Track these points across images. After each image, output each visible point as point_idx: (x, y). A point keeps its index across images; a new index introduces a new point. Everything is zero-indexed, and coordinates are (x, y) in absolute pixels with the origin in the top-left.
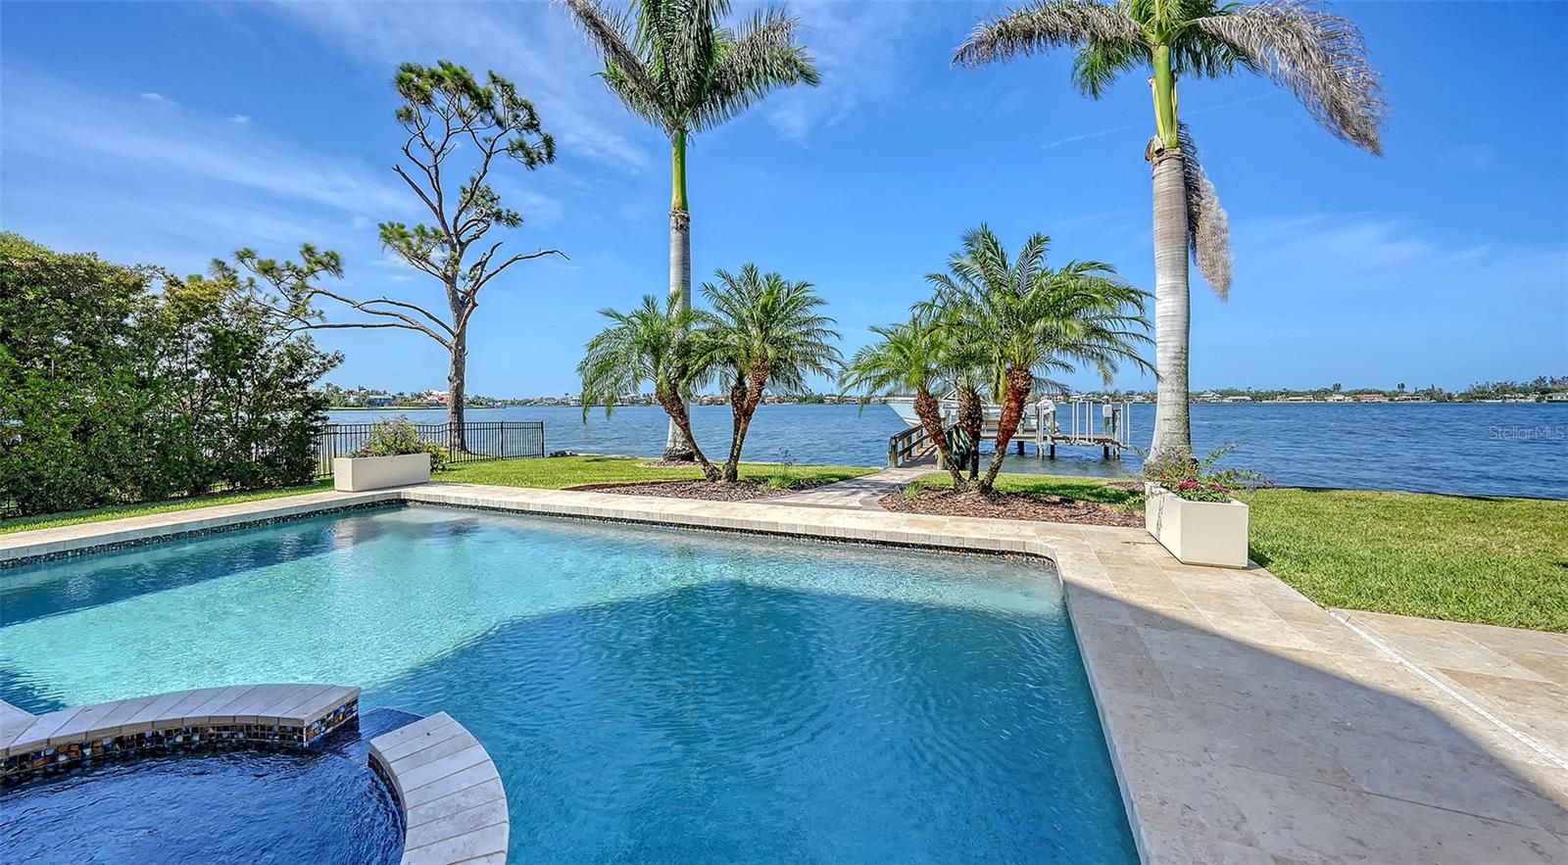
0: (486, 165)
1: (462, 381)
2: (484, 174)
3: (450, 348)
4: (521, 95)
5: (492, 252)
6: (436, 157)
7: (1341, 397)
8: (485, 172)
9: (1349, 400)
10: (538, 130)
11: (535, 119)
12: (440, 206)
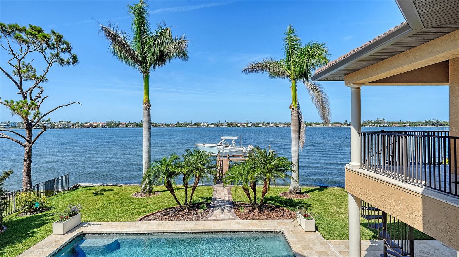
0: (48, 68)
1: (31, 161)
2: (47, 72)
3: (25, 146)
4: (65, 39)
5: (42, 100)
6: (19, 61)
7: (330, 125)
8: (48, 71)
9: (333, 126)
10: (70, 53)
11: (70, 48)
12: (21, 83)
